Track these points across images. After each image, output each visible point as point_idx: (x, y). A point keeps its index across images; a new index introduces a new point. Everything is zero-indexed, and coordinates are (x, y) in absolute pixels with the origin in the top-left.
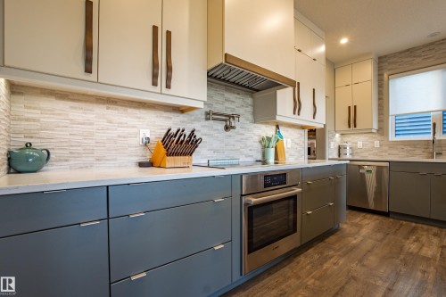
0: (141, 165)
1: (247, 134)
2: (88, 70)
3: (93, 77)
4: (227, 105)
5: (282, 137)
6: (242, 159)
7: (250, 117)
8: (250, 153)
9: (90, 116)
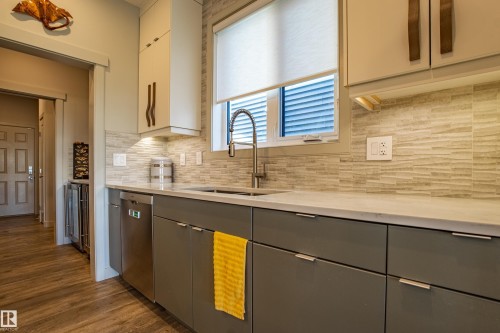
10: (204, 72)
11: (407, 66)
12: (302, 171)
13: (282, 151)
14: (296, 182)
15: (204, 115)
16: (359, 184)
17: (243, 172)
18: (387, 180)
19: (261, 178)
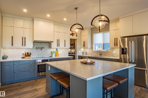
0: (22, 58)
1: (47, 51)
2: (12, 45)
3: (13, 46)
4: (41, 45)
5: (58, 51)
6: (46, 56)
7: (48, 47)
8: (48, 55)
9: (14, 50)
10: (92, 39)
11: (114, 47)
12: (106, 54)
13: (104, 52)
14: (105, 55)
15: (92, 45)
16: (112, 56)
17: (98, 54)
18: (115, 56)
19: (101, 55)
